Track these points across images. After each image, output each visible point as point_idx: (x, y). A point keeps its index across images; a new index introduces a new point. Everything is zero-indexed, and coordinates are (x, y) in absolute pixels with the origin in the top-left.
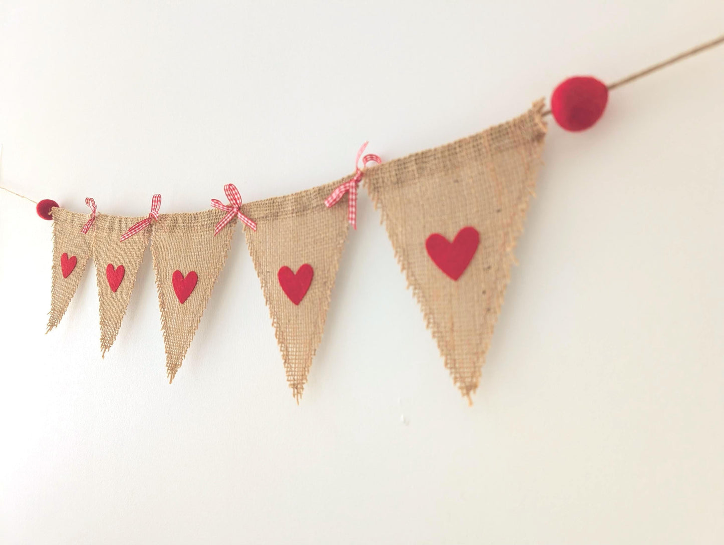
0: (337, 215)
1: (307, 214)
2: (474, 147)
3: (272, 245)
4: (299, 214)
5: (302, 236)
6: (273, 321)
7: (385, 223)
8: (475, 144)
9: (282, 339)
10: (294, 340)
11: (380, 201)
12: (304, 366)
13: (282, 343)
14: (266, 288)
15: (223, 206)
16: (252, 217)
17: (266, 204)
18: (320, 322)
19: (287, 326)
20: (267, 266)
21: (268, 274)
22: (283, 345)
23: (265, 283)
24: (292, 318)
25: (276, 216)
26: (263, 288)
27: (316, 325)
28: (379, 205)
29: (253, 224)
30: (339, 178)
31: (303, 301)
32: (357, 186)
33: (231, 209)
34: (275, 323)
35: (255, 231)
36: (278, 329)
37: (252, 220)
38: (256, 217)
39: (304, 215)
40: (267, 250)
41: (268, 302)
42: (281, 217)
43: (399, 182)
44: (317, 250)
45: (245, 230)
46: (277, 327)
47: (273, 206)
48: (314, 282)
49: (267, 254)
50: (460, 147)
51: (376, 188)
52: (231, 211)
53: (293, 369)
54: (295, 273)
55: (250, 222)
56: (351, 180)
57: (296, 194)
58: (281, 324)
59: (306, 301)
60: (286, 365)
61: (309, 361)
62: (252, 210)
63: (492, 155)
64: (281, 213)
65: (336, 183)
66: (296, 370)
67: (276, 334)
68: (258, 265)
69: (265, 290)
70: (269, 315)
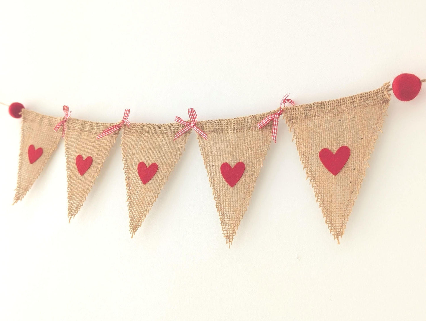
0: (264, 134)
1: (243, 131)
2: (351, 103)
3: (217, 149)
4: (238, 131)
5: (239, 144)
6: (215, 197)
7: (295, 140)
8: (352, 101)
9: (220, 208)
10: (229, 209)
11: (293, 127)
12: (235, 225)
13: (220, 210)
14: (211, 176)
15: (184, 121)
16: (204, 130)
17: (216, 123)
18: (247, 198)
19: (225, 200)
20: (213, 162)
21: (213, 167)
22: (221, 212)
23: (210, 173)
24: (228, 195)
25: (222, 131)
26: (209, 176)
27: (244, 200)
28: (292, 130)
29: (205, 135)
30: (268, 111)
31: (236, 185)
32: (279, 118)
33: (189, 124)
34: (216, 198)
35: (206, 139)
36: (218, 202)
37: (204, 132)
38: (207, 130)
39: (241, 131)
40: (214, 152)
41: (212, 185)
42: (225, 132)
43: (306, 118)
44: (248, 154)
45: (198, 138)
46: (217, 201)
47: (220, 124)
48: (245, 173)
49: (214, 154)
50: (343, 102)
51: (291, 120)
52: (189, 125)
53: (227, 227)
54: (232, 167)
55: (203, 133)
56: (275, 114)
57: (237, 118)
58: (220, 199)
59: (239, 185)
60: (222, 224)
61: (239, 222)
62: (204, 126)
63: (360, 108)
64: (225, 129)
65: (265, 114)
66: (229, 227)
67: (216, 205)
68: (206, 161)
69: (210, 177)
70: (212, 193)
